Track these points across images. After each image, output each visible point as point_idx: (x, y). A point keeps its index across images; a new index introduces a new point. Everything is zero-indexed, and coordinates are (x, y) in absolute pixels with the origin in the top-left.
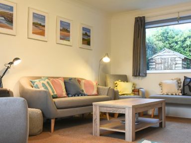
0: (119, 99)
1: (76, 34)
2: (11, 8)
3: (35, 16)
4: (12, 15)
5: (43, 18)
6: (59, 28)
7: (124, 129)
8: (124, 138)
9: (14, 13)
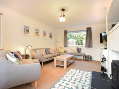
0: (60, 55)
1: (48, 35)
2: (28, 28)
3: (36, 30)
4: (28, 30)
5: (38, 30)
6: (43, 33)
7: (63, 65)
8: (63, 68)
9: (29, 29)
